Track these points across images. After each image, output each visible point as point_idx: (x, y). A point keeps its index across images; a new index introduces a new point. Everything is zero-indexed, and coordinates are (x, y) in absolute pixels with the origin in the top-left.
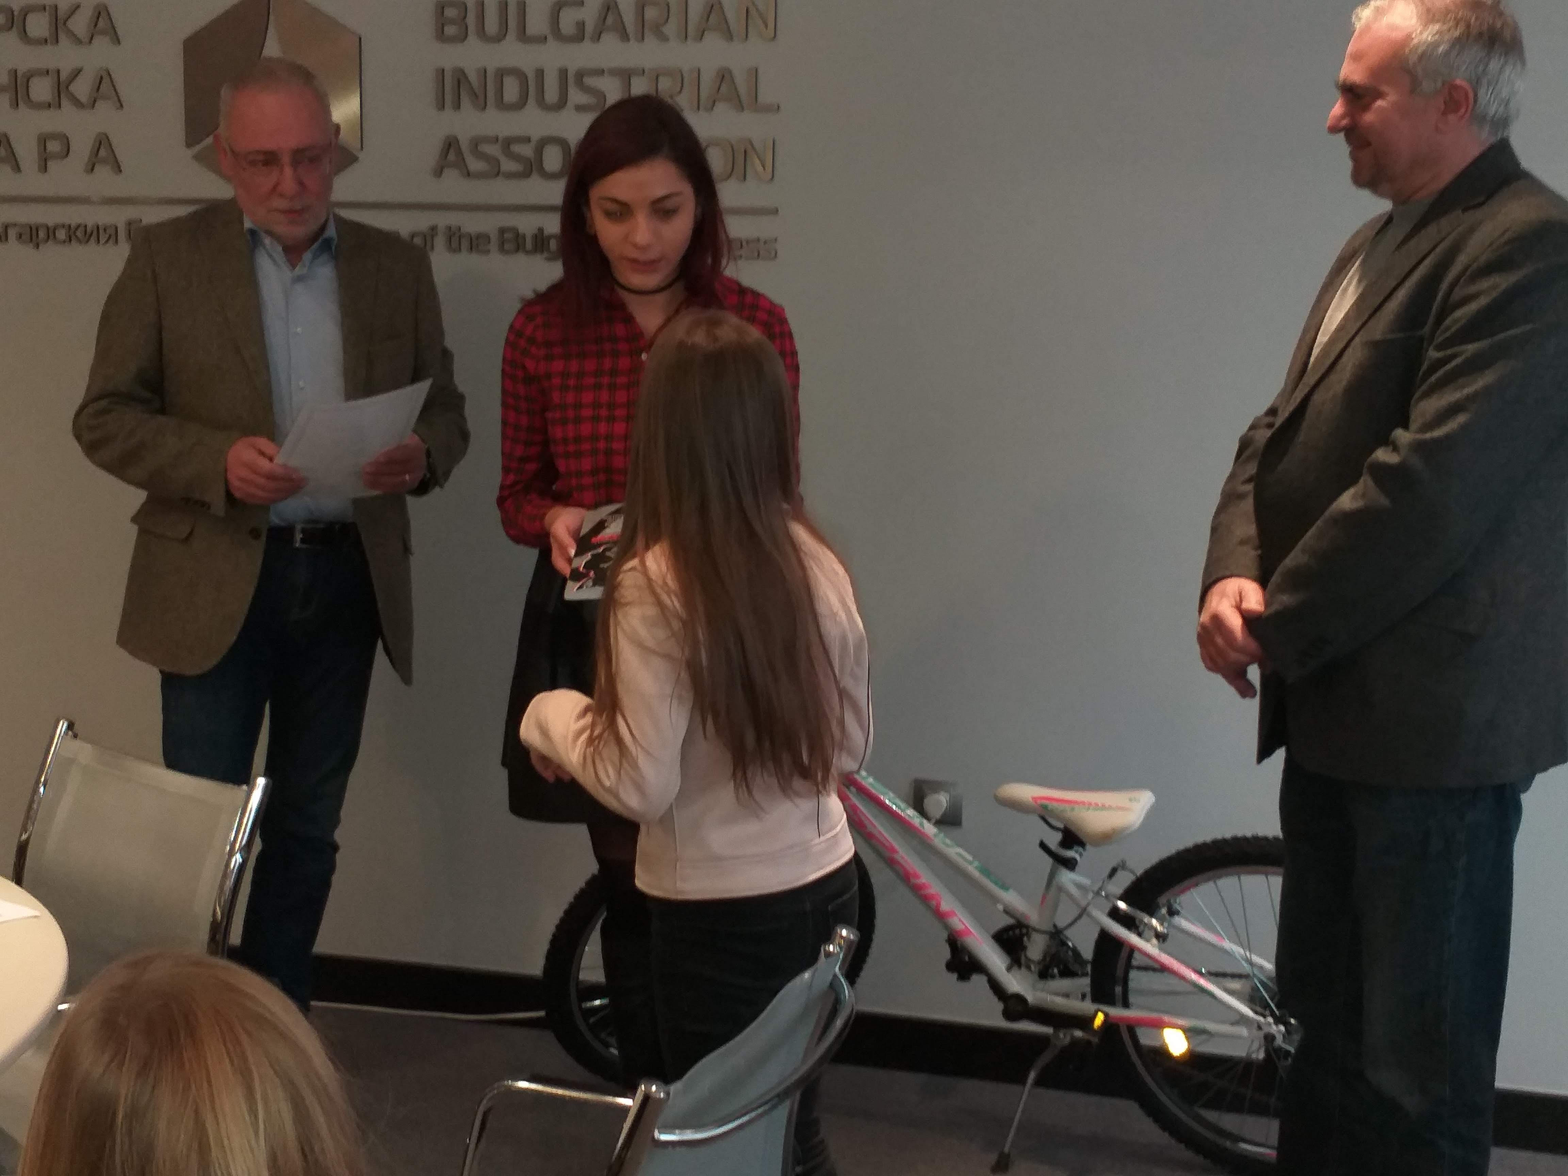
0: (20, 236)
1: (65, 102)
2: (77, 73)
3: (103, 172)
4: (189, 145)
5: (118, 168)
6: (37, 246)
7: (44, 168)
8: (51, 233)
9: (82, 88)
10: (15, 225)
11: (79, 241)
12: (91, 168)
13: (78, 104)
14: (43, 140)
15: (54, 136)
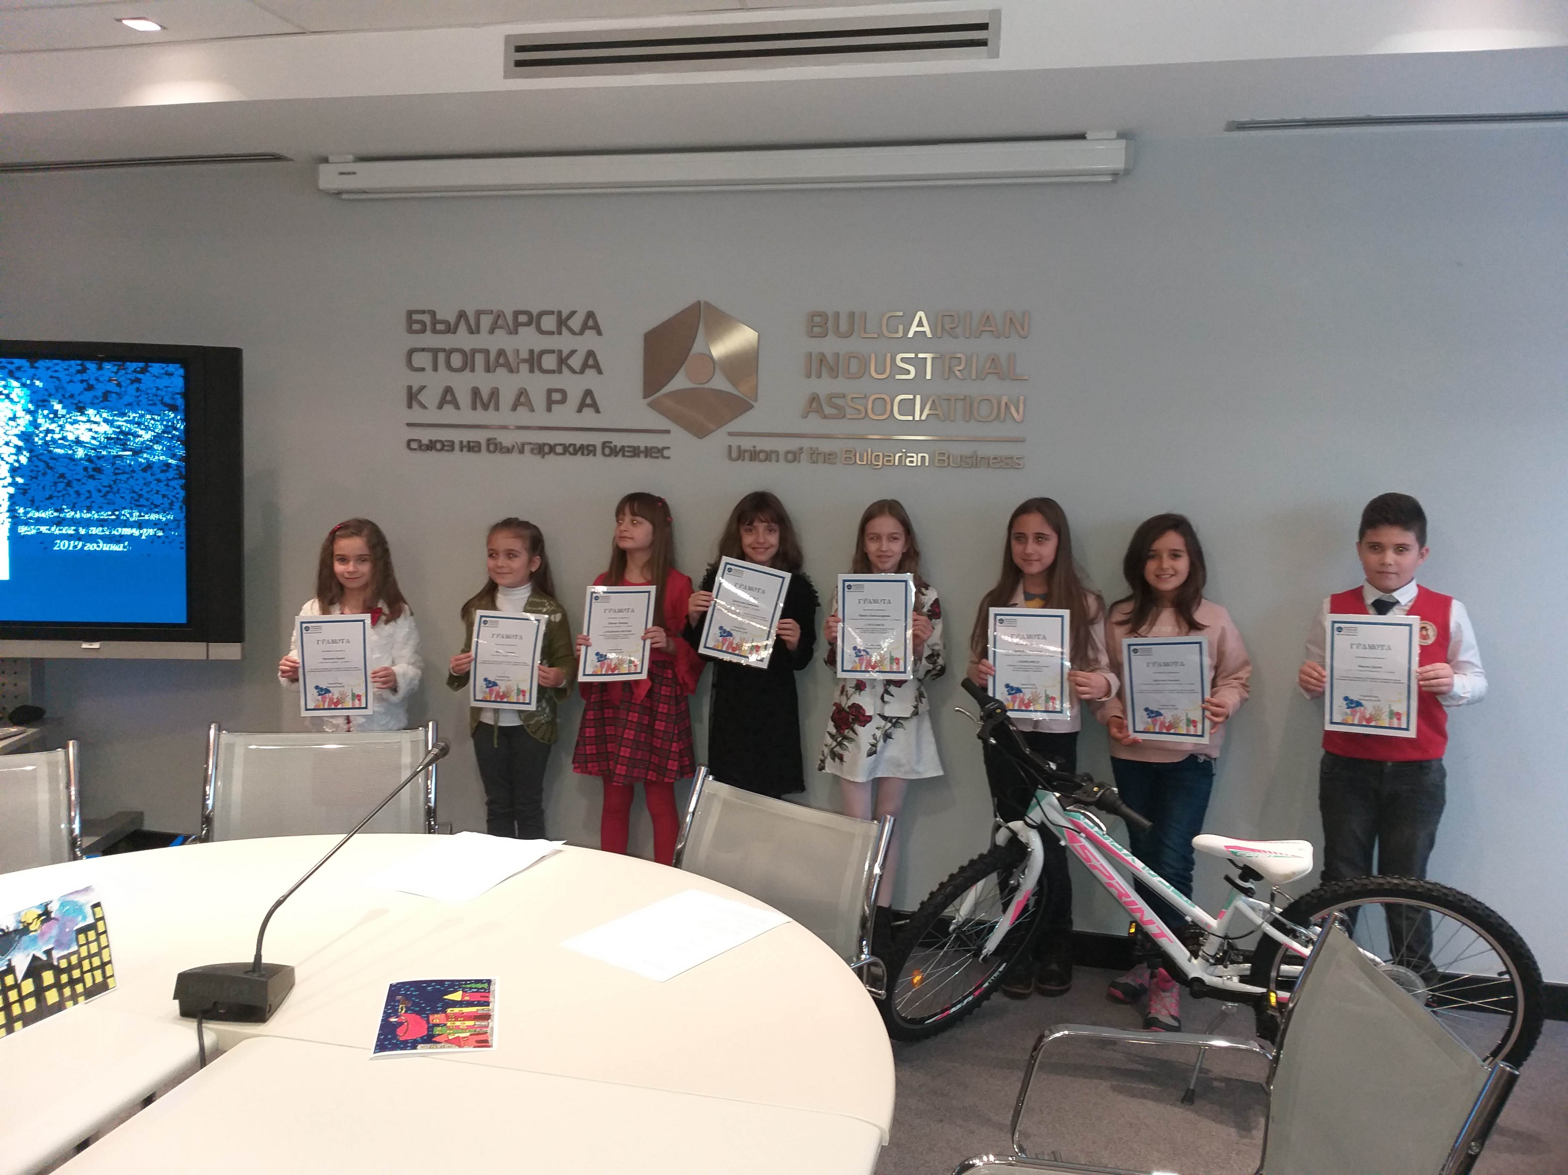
0: (532, 450)
1: (565, 369)
2: (573, 352)
3: (588, 412)
4: (645, 398)
5: (597, 411)
6: (543, 457)
7: (549, 409)
8: (552, 449)
9: (576, 362)
10: (530, 443)
11: (571, 454)
12: (580, 410)
13: (573, 371)
14: (550, 392)
15: (557, 390)
